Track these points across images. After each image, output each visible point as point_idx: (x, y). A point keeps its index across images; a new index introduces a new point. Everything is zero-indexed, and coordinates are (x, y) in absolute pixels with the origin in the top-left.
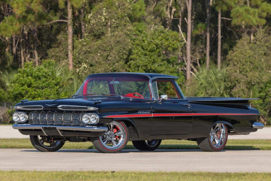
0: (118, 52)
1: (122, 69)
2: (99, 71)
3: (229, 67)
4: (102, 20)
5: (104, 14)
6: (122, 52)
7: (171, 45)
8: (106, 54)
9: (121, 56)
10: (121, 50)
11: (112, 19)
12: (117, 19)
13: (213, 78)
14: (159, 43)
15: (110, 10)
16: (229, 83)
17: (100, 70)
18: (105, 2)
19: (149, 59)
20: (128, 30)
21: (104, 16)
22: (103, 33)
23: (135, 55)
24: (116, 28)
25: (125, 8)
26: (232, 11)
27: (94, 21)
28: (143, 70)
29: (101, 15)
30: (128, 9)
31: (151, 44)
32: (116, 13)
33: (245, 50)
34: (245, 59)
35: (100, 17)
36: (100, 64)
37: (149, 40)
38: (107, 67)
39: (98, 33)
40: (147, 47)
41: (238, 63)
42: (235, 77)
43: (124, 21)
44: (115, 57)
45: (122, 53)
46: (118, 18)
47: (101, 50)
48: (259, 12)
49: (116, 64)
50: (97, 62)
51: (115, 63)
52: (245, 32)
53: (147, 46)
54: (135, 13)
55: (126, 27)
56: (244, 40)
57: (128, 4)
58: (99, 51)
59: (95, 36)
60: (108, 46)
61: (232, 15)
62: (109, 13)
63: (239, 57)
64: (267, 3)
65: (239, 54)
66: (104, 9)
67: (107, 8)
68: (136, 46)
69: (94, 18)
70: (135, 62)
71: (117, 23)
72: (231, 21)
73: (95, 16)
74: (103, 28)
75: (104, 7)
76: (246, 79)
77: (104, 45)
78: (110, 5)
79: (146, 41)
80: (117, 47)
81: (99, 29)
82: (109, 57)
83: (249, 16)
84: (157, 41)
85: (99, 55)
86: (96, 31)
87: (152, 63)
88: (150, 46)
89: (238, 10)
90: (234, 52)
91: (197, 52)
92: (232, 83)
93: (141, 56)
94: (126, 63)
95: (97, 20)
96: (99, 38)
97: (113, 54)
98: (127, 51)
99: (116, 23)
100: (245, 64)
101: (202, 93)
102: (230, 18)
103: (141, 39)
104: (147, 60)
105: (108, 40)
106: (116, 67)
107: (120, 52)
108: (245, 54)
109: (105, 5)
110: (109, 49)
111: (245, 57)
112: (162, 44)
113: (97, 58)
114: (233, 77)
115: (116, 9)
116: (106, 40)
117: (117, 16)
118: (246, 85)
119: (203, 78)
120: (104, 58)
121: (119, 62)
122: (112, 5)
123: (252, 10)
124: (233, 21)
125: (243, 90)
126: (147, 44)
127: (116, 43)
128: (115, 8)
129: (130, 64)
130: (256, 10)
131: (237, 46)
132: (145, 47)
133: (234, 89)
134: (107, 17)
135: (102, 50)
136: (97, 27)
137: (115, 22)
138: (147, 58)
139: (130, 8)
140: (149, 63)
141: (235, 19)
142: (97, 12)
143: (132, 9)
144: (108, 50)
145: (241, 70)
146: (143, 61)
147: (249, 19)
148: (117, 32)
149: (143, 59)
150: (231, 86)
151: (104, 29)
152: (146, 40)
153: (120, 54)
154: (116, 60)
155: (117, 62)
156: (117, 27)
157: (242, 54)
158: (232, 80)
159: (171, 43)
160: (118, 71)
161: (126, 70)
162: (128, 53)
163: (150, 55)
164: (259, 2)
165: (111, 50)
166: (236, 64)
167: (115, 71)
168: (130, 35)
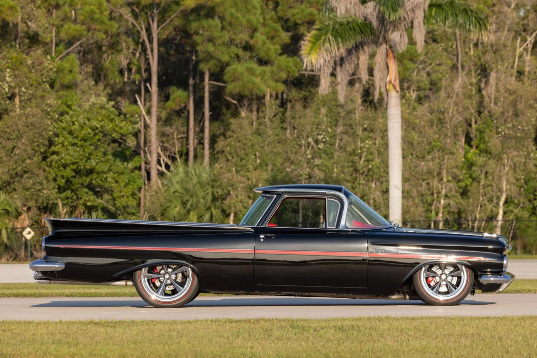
0: (31, 141)
1: (37, 169)
3: (218, 163)
4: (4, 89)
5: (8, 79)
6: (38, 142)
7: (117, 129)
8: (10, 144)
9: (37, 148)
10: (35, 138)
11: (21, 87)
12: (30, 88)
13: (195, 180)
14: (98, 126)
15: (17, 72)
16: (219, 191)
17: (1, 172)
18: (9, 59)
19: (81, 152)
20: (47, 104)
21: (7, 82)
22: (6, 110)
23: (58, 146)
24: (28, 103)
25: (43, 69)
26: (226, 71)
28: (72, 170)
29: (2, 81)
30: (47, 71)
31: (85, 128)
32: (28, 78)
33: (245, 135)
34: (244, 150)
35: (2, 83)
37: (82, 120)
38: (13, 166)
40: (78, 133)
41: (233, 157)
42: (228, 180)
43: (41, 91)
45: (37, 144)
46: (31, 85)
47: (2, 139)
48: (272, 72)
49: (28, 161)
51: (25, 159)
52: (244, 105)
53: (78, 131)
54: (61, 76)
55: (44, 101)
56: (243, 119)
57: (48, 62)
60: (14, 132)
61: (226, 77)
62: (16, 77)
63: (235, 146)
64: (287, 57)
65: (235, 142)
66: (8, 70)
67: (12, 69)
68: (61, 131)
70: (59, 157)
71: (30, 94)
72: (224, 88)
74: (5, 101)
75: (8, 67)
76: (247, 183)
77: (8, 130)
78: (17, 64)
79: (76, 123)
80: (28, 134)
82: (15, 150)
83: (254, 78)
84: (95, 123)
87: (86, 159)
88: (83, 132)
89: (235, 70)
90: (226, 138)
91: (176, 138)
92: (223, 189)
93: (68, 147)
94: (45, 158)
97: (23, 144)
98: (46, 139)
100: (244, 159)
101: (176, 207)
102: (224, 82)
103: (69, 119)
104: (77, 154)
105: (13, 122)
106: (28, 167)
107: (33, 141)
108: (245, 142)
109: (10, 64)
110: (15, 136)
111: (245, 147)
112: (102, 127)
114: (225, 180)
115: (28, 71)
116: (11, 122)
117: (29, 82)
118: (246, 193)
119: (177, 182)
120: (8, 151)
121: (34, 158)
122: (22, 64)
123: (259, 69)
124: (228, 87)
125: (241, 202)
126: (77, 128)
127: (28, 127)
128: (25, 69)
129: (52, 161)
130: (267, 69)
131: (232, 129)
132: (75, 133)
133: (228, 200)
134: (12, 85)
137: (26, 93)
138: (78, 152)
139: (51, 69)
140: (81, 159)
141: (231, 84)
143: (55, 70)
144: (14, 139)
145: (239, 168)
146: (72, 156)
147: (254, 83)
148: (28, 109)
149: (72, 153)
150: (221, 195)
151: (9, 104)
152: (77, 121)
153: (34, 144)
154: (28, 154)
155: (29, 158)
156: (30, 100)
157: (239, 141)
158: (224, 185)
159: (117, 126)
160: (30, 172)
161: (44, 171)
162: (47, 143)
163: (82, 146)
164: (273, 56)
165: (19, 138)
166: (230, 158)
167: (25, 172)
168: (51, 113)
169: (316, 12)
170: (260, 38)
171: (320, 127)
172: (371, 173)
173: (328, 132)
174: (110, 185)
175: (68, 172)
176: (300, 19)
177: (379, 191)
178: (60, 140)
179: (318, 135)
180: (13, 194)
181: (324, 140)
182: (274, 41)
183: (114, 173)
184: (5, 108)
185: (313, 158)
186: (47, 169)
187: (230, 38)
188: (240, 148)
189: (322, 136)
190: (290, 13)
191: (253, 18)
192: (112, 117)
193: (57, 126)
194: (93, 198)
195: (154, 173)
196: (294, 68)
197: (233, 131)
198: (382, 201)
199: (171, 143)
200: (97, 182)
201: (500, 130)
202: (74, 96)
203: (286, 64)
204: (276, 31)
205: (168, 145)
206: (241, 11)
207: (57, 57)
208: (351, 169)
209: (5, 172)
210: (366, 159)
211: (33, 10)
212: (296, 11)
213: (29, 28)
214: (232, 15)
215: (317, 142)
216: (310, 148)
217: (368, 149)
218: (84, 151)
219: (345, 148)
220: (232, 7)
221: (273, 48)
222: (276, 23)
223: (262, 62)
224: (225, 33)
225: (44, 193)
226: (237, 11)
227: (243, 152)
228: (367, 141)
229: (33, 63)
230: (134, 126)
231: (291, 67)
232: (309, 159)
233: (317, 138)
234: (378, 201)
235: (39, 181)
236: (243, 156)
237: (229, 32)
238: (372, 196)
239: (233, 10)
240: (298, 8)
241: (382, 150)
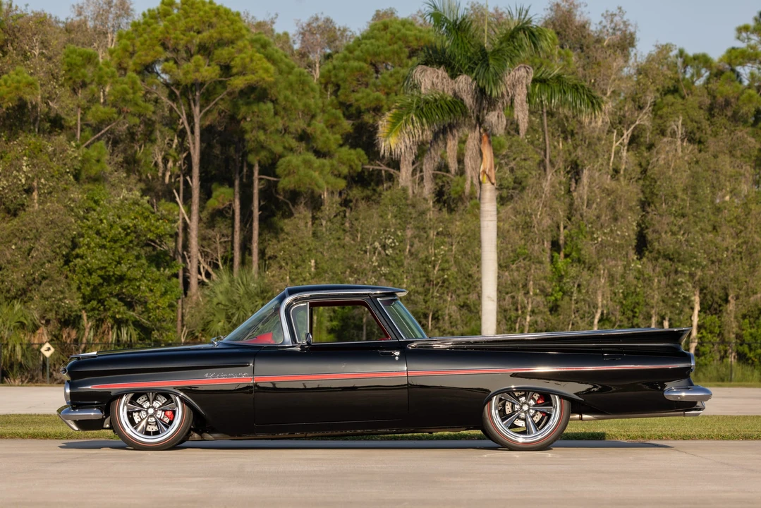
0: (51, 242)
1: (58, 275)
2: (14, 279)
3: (270, 270)
4: (20, 180)
5: (25, 168)
6: (59, 242)
7: (153, 229)
8: (27, 245)
9: (58, 251)
11: (40, 179)
12: (51, 178)
13: (242, 291)
14: (131, 225)
15: (35, 161)
17: (15, 277)
18: (26, 145)
19: (110, 256)
20: (70, 199)
21: (24, 172)
22: (23, 205)
23: (83, 248)
24: (49, 196)
25: (66, 157)
26: (279, 163)
27: (5, 182)
28: (99, 276)
29: (17, 171)
30: (71, 160)
31: (115, 226)
32: (48, 168)
33: (301, 238)
34: (301, 255)
35: (17, 174)
36: (15, 266)
37: (111, 218)
38: (30, 271)
39: (13, 205)
40: (106, 233)
41: (287, 264)
43: (63, 183)
44: (45, 252)
45: (58, 245)
46: (52, 176)
47: (17, 239)
48: (332, 166)
49: (47, 265)
50: (9, 262)
51: (44, 263)
52: (301, 203)
53: (107, 231)
54: (87, 166)
55: (67, 194)
56: (299, 218)
57: (72, 149)
58: (14, 241)
59: (8, 211)
60: (31, 230)
61: (279, 171)
62: (34, 166)
63: (290, 251)
64: (350, 148)
65: (290, 246)
66: (25, 158)
67: (29, 157)
68: (86, 230)
69: (5, 176)
70: (84, 261)
71: (51, 187)
72: (277, 182)
73: (8, 173)
74: (21, 195)
75: (25, 155)
77: (24, 228)
78: (36, 151)
79: (105, 221)
80: (48, 233)
81: (15, 198)
82: (33, 252)
83: (312, 172)
84: (126, 222)
85: (13, 247)
86: (10, 202)
87: (116, 263)
88: (113, 231)
89: (289, 162)
90: (279, 241)
91: (218, 242)
93: (95, 249)
94: (67, 262)
95: (10, 180)
96: (15, 215)
97: (42, 245)
98: (69, 239)
99: (48, 186)
100: (300, 265)
101: (220, 322)
102: (276, 176)
103: (96, 217)
104: (105, 257)
105: (31, 219)
106: (47, 272)
107: (54, 242)
108: (301, 245)
109: (27, 152)
110: (32, 236)
111: (302, 252)
112: (135, 226)
113: (11, 254)
115: (48, 160)
116: (28, 219)
117: (50, 173)
119: (221, 292)
120: (24, 253)
121: (54, 261)
122: (41, 151)
123: (317, 162)
124: (280, 182)
126: (106, 226)
127: (47, 225)
128: (46, 158)
129: (76, 265)
130: (326, 161)
131: (285, 230)
132: (103, 232)
134: (30, 175)
135: (19, 238)
136: (10, 193)
137: (45, 185)
138: (107, 255)
139: (76, 157)
140: (110, 264)
141: (284, 179)
142: (11, 165)
143: (80, 158)
144: (32, 239)
145: (293, 277)
146: (99, 260)
147: (311, 178)
148: (49, 204)
149: (99, 256)
151: (25, 198)
152: (105, 218)
153: (55, 246)
154: (48, 257)
155: (49, 262)
156: (50, 193)
157: (294, 245)
159: (153, 225)
160: (50, 279)
161: (67, 277)
162: (70, 244)
163: (111, 248)
164: (334, 147)
165: (37, 238)
166: (284, 264)
167: (44, 278)
168: (75, 210)
169: (383, 97)
170: (319, 125)
171: (388, 230)
172: (446, 284)
173: (398, 236)
174: (143, 295)
175: (95, 279)
176: (365, 105)
177: (455, 305)
178: (86, 242)
179: (386, 238)
180: (29, 303)
181: (393, 245)
182: (334, 130)
183: (149, 281)
184: (21, 203)
185: (379, 266)
186: (70, 275)
187: (284, 125)
188: (296, 253)
189: (391, 240)
190: (353, 98)
191: (312, 102)
192: (146, 214)
193: (81, 224)
194: (124, 310)
195: (193, 282)
196: (357, 162)
197: (287, 234)
198: (459, 317)
199: (212, 247)
200: (128, 290)
201: (595, 236)
202: (101, 191)
203: (349, 157)
204: (337, 118)
205: (209, 250)
206: (298, 94)
207: (83, 144)
208: (424, 279)
209: (20, 277)
210: (440, 268)
211: (55, 88)
212: (360, 95)
213: (50, 108)
214: (286, 98)
215: (384, 247)
216: (376, 254)
217: (444, 255)
218: (113, 254)
219: (416, 255)
220: (287, 89)
221: (333, 139)
222: (336, 109)
223: (319, 154)
224: (278, 118)
225: (65, 303)
226: (292, 93)
227: (299, 257)
228: (442, 247)
229: (54, 151)
230: (173, 225)
231: (353, 161)
232: (375, 267)
233: (385, 242)
234: (454, 317)
235: (60, 289)
236: (299, 263)
237: (283, 118)
238: (447, 312)
239: (288, 93)
240: (363, 92)
241: (460, 257)
